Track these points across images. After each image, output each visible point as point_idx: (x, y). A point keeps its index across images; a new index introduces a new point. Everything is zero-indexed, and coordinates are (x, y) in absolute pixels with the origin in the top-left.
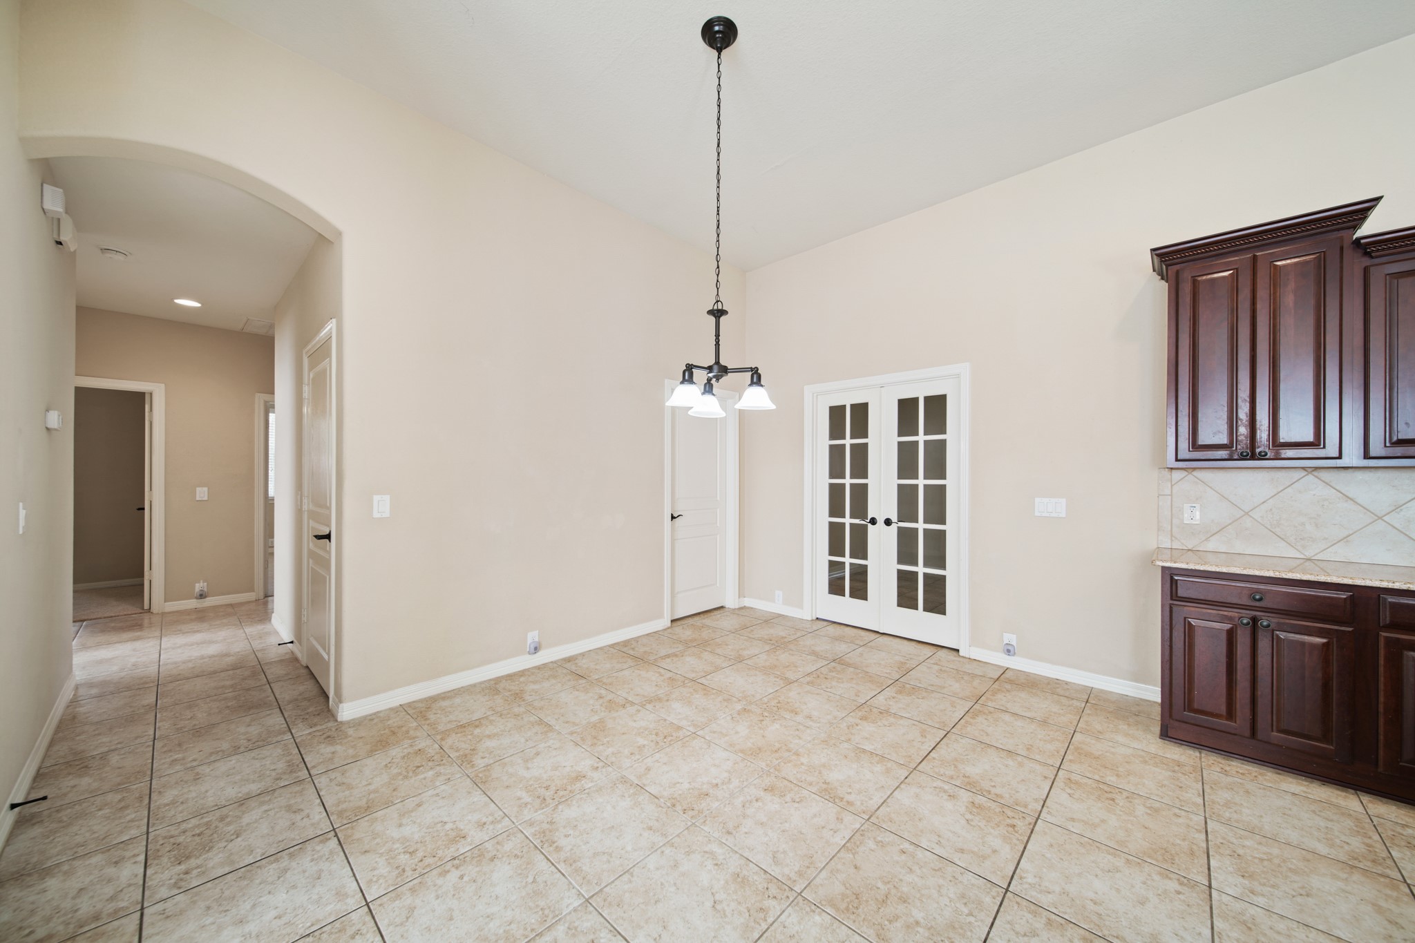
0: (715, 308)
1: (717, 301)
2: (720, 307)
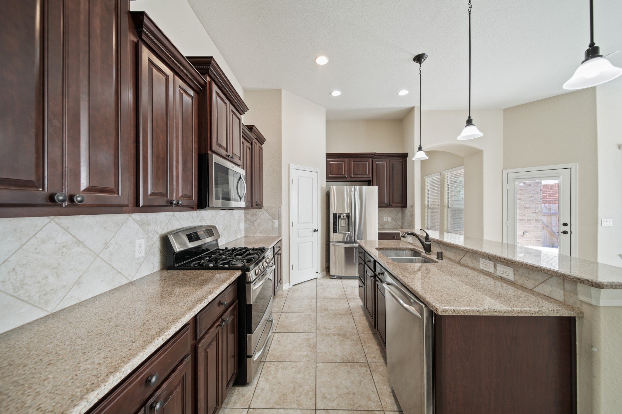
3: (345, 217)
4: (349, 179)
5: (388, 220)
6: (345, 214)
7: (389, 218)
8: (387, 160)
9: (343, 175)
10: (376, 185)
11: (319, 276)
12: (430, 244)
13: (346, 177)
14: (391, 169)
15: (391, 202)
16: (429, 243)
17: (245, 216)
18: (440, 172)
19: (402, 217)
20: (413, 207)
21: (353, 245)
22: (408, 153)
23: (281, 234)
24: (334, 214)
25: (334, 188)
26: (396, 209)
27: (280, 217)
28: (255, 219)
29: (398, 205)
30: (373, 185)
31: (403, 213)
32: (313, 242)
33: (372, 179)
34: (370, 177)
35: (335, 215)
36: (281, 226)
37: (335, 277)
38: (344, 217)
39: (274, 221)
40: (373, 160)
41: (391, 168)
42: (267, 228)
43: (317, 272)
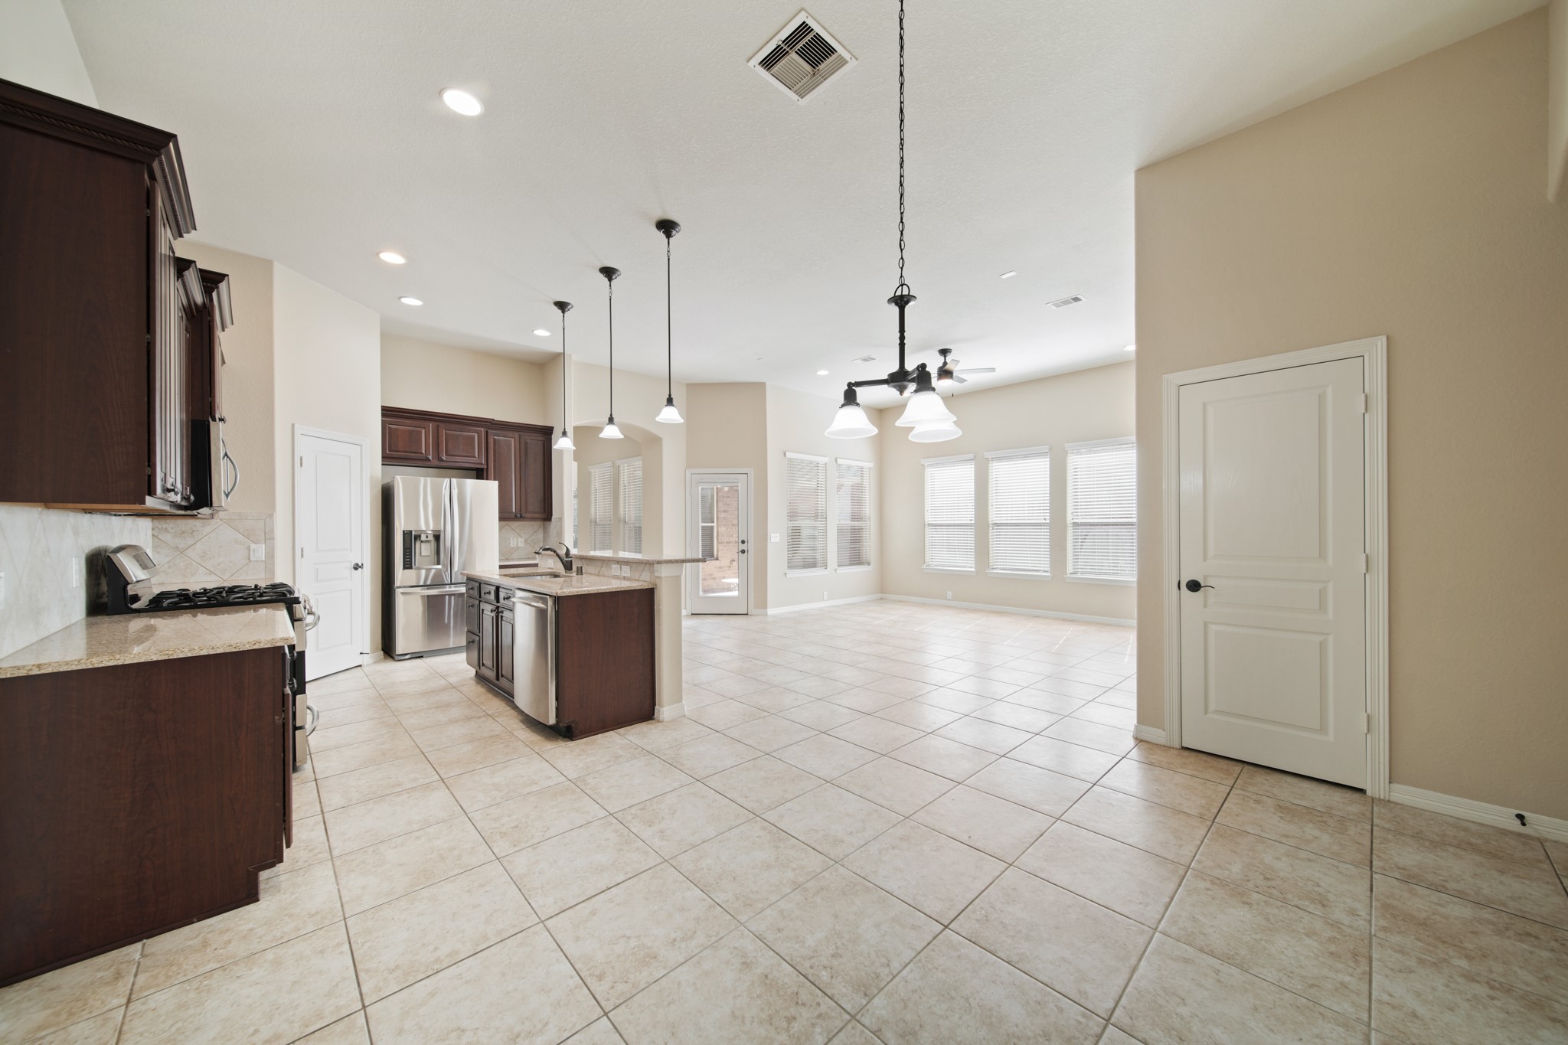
0: (899, 293)
1: (902, 285)
2: (905, 292)
3: (431, 538)
4: (436, 463)
5: (517, 544)
6: (430, 532)
7: (520, 540)
8: (516, 435)
9: (422, 453)
10: (495, 480)
11: (366, 660)
12: (571, 561)
13: (428, 460)
14: (523, 452)
15: (523, 511)
16: (570, 559)
17: (153, 535)
18: (613, 462)
19: (544, 538)
20: (561, 519)
21: (445, 590)
22: (553, 427)
23: (274, 573)
24: (404, 531)
25: (403, 480)
26: (533, 523)
27: (268, 537)
28: (190, 541)
29: (537, 516)
30: (487, 479)
31: (545, 530)
32: (351, 590)
33: (485, 467)
34: (482, 464)
35: (407, 535)
36: (273, 556)
37: (407, 657)
38: (427, 537)
39: (253, 546)
40: (487, 432)
41: (523, 450)
42: (231, 562)
43: (361, 653)
